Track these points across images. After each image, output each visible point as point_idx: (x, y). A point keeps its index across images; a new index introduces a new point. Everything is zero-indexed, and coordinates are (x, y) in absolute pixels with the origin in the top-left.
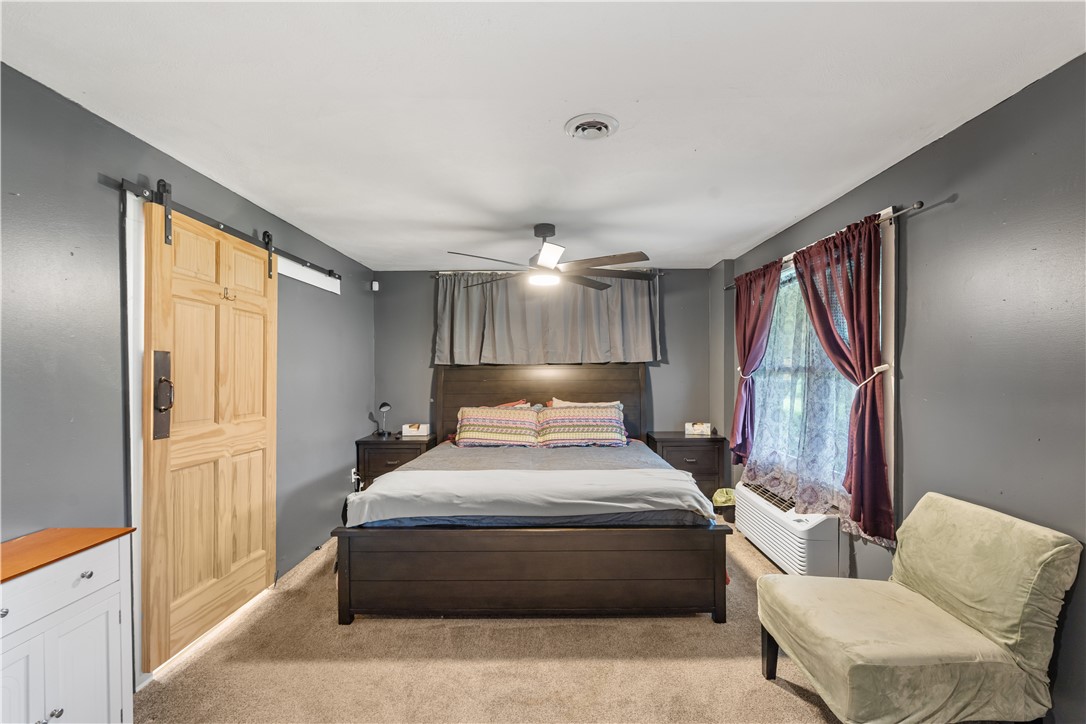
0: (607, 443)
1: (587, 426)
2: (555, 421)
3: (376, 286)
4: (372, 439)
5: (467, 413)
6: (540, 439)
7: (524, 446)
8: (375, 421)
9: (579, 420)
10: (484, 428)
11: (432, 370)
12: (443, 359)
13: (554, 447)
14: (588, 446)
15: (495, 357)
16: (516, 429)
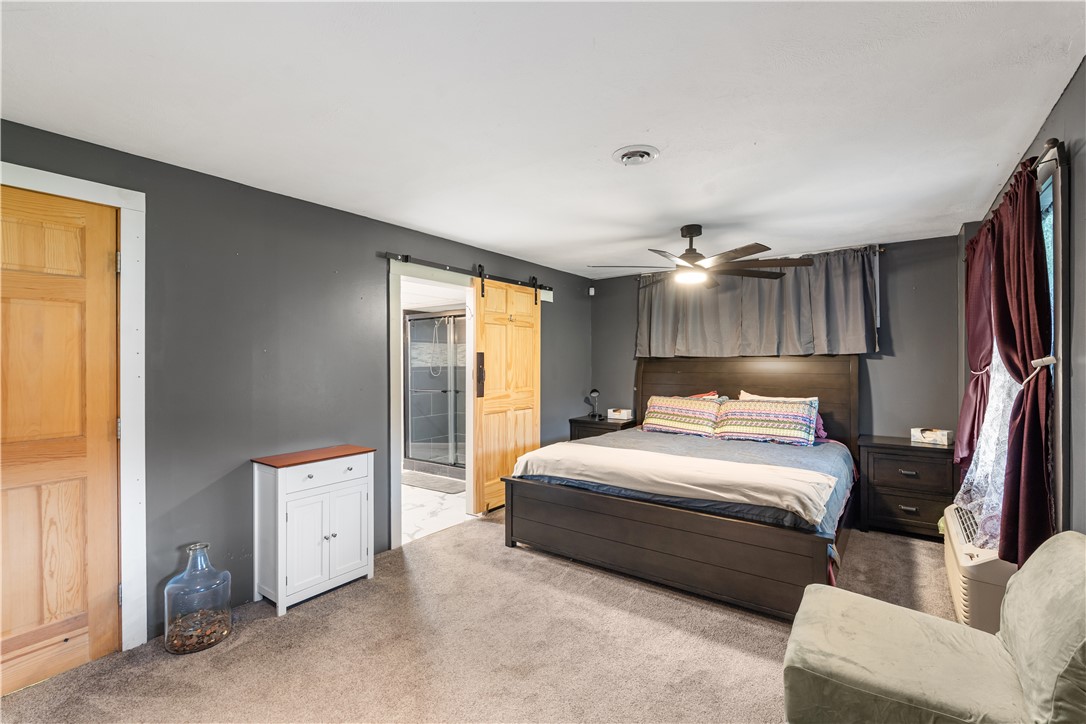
0: (787, 440)
1: (767, 421)
2: (734, 414)
3: (592, 292)
4: (588, 419)
5: (656, 402)
6: (718, 430)
7: (700, 435)
8: (591, 405)
9: (760, 414)
10: (667, 415)
11: (635, 362)
12: (643, 353)
13: (729, 439)
14: (766, 441)
15: (688, 350)
16: (695, 418)
